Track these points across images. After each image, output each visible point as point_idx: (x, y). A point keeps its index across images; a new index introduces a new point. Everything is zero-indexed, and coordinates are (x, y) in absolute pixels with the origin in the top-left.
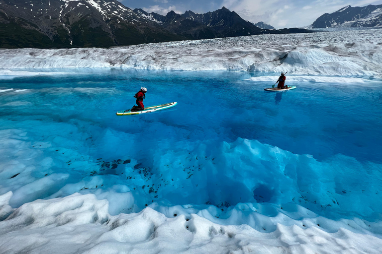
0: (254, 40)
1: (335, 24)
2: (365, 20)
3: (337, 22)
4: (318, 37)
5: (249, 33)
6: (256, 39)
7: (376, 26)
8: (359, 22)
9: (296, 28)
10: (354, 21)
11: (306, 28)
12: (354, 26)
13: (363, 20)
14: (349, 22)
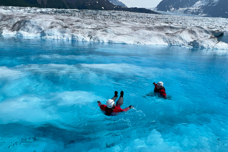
0: (113, 16)
1: (173, 9)
2: (192, 9)
3: (174, 7)
4: (166, 19)
5: (103, 8)
6: (114, 14)
7: (199, 15)
8: (188, 9)
9: (145, 9)
10: (185, 9)
11: (152, 10)
12: (185, 12)
13: (191, 8)
14: (182, 9)
